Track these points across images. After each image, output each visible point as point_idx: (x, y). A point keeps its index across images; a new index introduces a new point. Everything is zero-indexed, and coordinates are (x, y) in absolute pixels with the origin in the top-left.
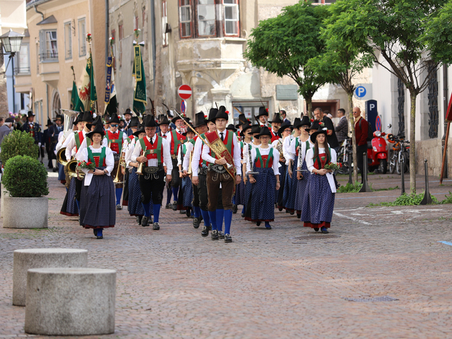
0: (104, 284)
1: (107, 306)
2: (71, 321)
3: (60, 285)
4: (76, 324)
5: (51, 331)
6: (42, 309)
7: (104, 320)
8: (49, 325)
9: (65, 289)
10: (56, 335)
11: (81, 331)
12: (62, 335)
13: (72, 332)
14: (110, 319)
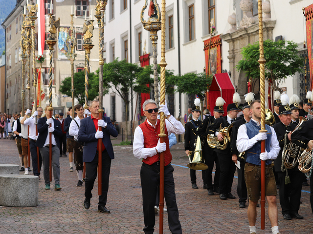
0: (34, 183)
1: (35, 193)
2: (18, 200)
3: (13, 183)
4: (21, 202)
5: (9, 205)
6: (5, 194)
7: (34, 200)
8: (8, 202)
9: (15, 185)
10: (12, 207)
11: (23, 205)
12: (14, 207)
13: (19, 205)
14: (36, 199)
